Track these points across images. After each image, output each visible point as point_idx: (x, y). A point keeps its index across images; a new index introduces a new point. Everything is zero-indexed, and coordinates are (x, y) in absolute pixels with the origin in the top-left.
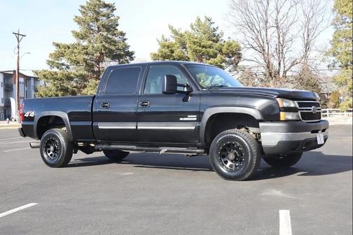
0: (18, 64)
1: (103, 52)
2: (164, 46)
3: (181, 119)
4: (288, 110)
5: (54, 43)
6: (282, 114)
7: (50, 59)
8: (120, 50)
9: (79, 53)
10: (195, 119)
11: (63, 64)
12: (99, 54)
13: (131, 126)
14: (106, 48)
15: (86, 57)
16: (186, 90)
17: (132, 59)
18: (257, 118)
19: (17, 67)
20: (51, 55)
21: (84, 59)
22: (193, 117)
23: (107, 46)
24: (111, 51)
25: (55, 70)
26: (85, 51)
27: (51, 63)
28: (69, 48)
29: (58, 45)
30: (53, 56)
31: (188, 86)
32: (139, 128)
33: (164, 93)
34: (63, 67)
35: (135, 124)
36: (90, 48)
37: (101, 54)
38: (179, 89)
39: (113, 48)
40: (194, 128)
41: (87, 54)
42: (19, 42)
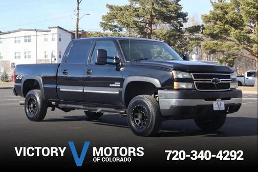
0: (78, 26)
1: (153, 14)
2: (217, 7)
3: (111, 85)
4: (179, 80)
5: (107, 5)
6: (175, 84)
7: (104, 22)
8: (172, 11)
9: (130, 15)
10: (119, 85)
11: (115, 26)
12: (149, 17)
13: (79, 90)
14: (155, 10)
15: (136, 19)
16: (114, 61)
17: (185, 21)
18: (157, 86)
19: (76, 28)
20: (103, 17)
21: (134, 21)
22: (117, 84)
23: (157, 8)
24: (161, 13)
25: (108, 32)
26: (136, 13)
27: (104, 25)
28: (121, 10)
29: (111, 7)
30: (106, 19)
31: (116, 59)
32: (85, 91)
33: (96, 64)
34: (116, 29)
35: (82, 87)
36: (141, 10)
37: (152, 16)
38: (108, 60)
39: (164, 10)
40: (118, 93)
41: (138, 16)
42: (78, 4)
